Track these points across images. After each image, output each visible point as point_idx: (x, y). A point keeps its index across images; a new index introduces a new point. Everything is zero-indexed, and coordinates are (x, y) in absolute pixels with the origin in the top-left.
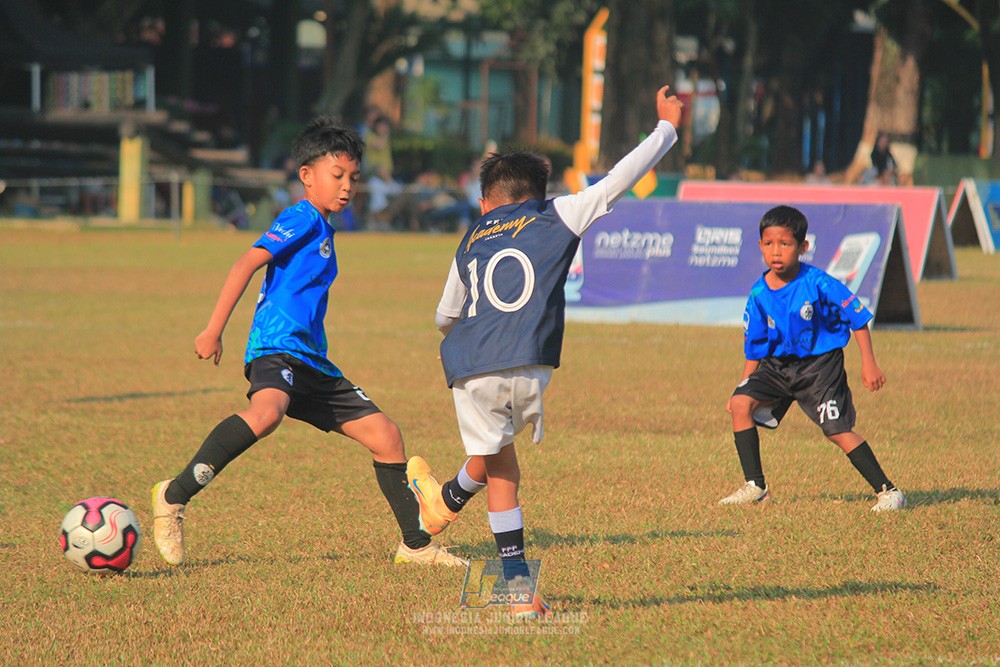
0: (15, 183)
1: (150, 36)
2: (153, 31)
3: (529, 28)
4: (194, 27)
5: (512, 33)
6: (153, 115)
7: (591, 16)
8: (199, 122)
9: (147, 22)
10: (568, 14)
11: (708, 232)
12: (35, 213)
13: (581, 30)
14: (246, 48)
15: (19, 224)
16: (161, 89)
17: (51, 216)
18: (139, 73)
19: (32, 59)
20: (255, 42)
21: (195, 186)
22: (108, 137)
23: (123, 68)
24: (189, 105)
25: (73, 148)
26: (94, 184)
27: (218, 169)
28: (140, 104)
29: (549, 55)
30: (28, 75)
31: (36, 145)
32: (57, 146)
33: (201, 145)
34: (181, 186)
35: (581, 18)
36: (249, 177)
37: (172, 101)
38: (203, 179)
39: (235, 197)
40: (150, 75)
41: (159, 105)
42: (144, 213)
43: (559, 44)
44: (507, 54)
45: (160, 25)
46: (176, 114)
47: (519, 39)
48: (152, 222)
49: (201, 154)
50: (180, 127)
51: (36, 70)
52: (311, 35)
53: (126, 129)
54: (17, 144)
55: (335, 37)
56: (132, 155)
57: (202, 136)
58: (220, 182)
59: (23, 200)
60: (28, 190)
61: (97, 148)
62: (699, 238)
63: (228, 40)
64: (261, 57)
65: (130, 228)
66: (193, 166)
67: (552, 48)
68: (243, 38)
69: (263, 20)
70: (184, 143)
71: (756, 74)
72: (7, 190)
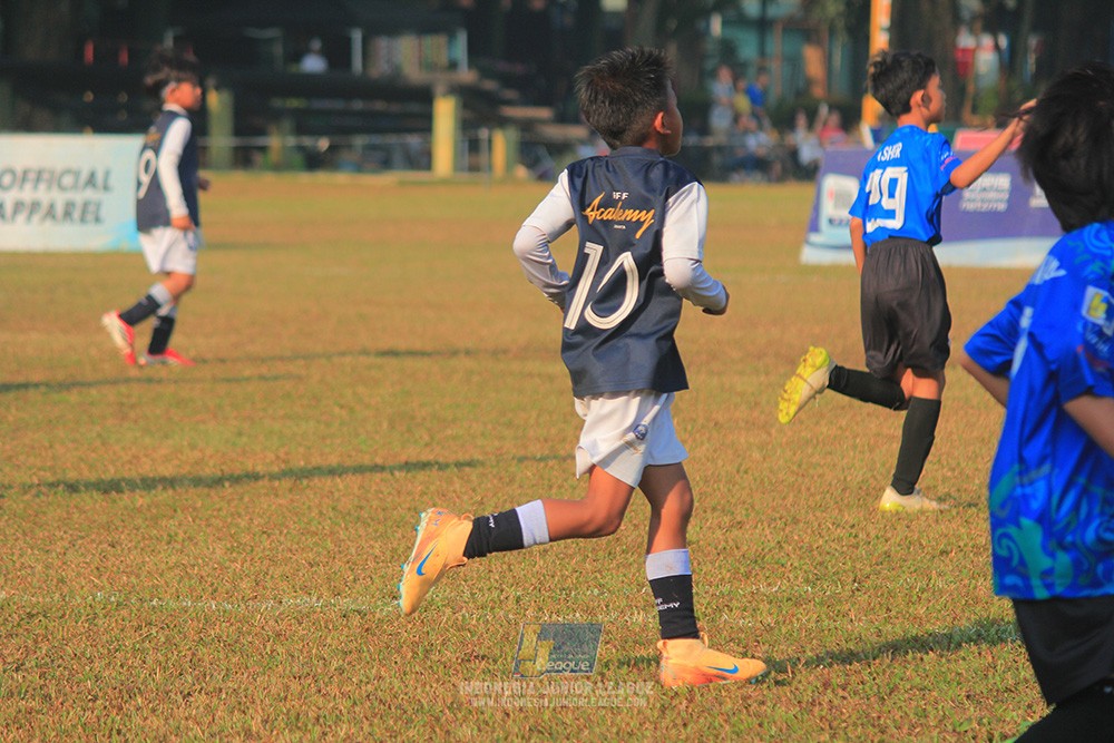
0: (337, 140)
1: (466, 2)
6: (466, 75)
8: (507, 81)
12: (359, 168)
14: (556, 12)
15: (341, 178)
16: (473, 51)
18: (452, 36)
19: (355, 25)
20: (564, 7)
21: (505, 140)
22: (425, 96)
23: (438, 32)
24: (503, 66)
25: (395, 108)
26: (414, 141)
27: (526, 126)
28: (453, 65)
29: (839, 15)
30: (348, 42)
31: (358, 105)
32: (379, 106)
33: (509, 103)
34: (490, 141)
36: (555, 132)
37: (487, 62)
38: (513, 134)
39: (543, 151)
40: (463, 37)
41: (472, 63)
42: (457, 167)
44: (798, 14)
46: (485, 73)
47: (811, 2)
48: (466, 176)
49: (509, 111)
50: (490, 85)
51: (357, 36)
53: (439, 89)
54: (338, 105)
56: (445, 113)
57: (510, 94)
58: (528, 137)
59: (345, 156)
60: (350, 147)
61: (414, 107)
63: (540, 3)
64: (568, 20)
65: (445, 182)
66: (503, 122)
68: (554, 2)
70: (493, 101)
71: (1035, 28)
72: (332, 148)
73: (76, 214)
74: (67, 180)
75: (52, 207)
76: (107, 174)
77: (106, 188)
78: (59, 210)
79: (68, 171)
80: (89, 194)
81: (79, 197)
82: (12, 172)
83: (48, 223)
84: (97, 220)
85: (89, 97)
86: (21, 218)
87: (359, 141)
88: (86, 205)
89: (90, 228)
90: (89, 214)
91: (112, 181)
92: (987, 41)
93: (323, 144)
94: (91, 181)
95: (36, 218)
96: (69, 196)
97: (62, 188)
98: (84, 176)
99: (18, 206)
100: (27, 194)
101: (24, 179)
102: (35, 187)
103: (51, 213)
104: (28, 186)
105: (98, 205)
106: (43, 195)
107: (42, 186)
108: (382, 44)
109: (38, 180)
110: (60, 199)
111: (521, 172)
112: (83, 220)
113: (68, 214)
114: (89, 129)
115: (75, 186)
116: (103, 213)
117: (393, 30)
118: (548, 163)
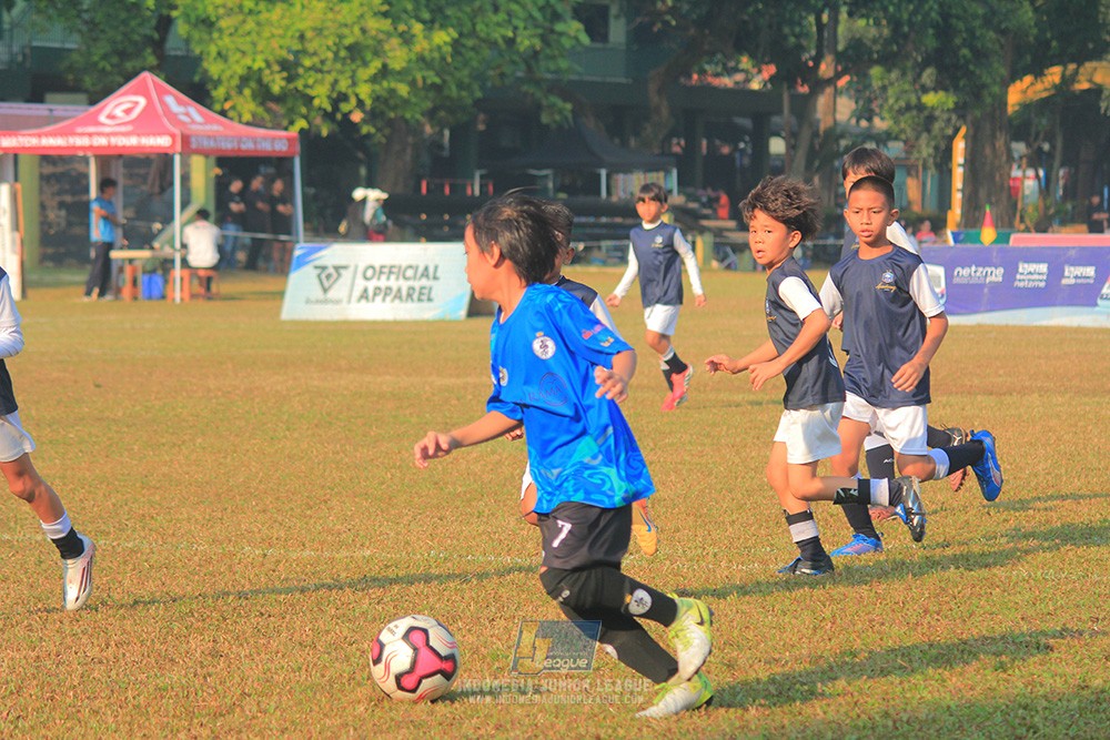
0: (590, 244)
1: (676, 149)
2: (677, 146)
3: (917, 138)
4: (704, 143)
5: (905, 142)
6: (677, 199)
7: (957, 130)
9: (675, 141)
10: (942, 129)
11: (1026, 265)
12: (604, 263)
13: (951, 139)
14: (737, 155)
16: (680, 183)
17: (615, 265)
18: (667, 172)
19: (601, 166)
20: (743, 151)
21: (704, 243)
23: (657, 170)
24: (701, 193)
25: (629, 222)
27: (718, 233)
29: (929, 155)
30: (599, 175)
31: (604, 220)
32: (619, 220)
33: (706, 217)
35: (950, 132)
37: (690, 190)
38: (709, 238)
39: (729, 250)
40: (675, 173)
41: (679, 192)
43: (936, 148)
44: (903, 155)
45: (683, 142)
46: (691, 197)
47: (910, 146)
49: (705, 223)
50: (693, 205)
51: (603, 173)
52: (777, 146)
54: (592, 220)
55: (791, 147)
57: (706, 212)
58: (718, 240)
59: (596, 254)
60: (599, 248)
62: (1020, 270)
63: (726, 150)
64: (746, 161)
66: (702, 230)
67: (931, 151)
68: (736, 149)
69: (747, 138)
70: (696, 216)
71: (1062, 165)
72: (586, 248)
73: (415, 296)
74: (410, 273)
75: (399, 290)
76: (436, 268)
77: (435, 278)
78: (404, 293)
79: (410, 267)
80: (424, 282)
81: (417, 284)
82: (373, 267)
83: (397, 301)
84: (430, 300)
85: (424, 217)
86: (379, 299)
87: (605, 244)
88: (422, 288)
89: (426, 304)
90: (424, 296)
91: (438, 274)
92: (1030, 173)
93: (581, 246)
94: (425, 273)
95: (388, 299)
96: (411, 283)
97: (406, 278)
98: (421, 269)
99: (377, 289)
100: (383, 283)
101: (381, 272)
102: (388, 278)
103: (398, 296)
104: (384, 277)
105: (431, 289)
106: (393, 283)
107: (393, 277)
108: (621, 177)
109: (391, 272)
110: (404, 285)
111: (715, 264)
112: (420, 300)
113: (409, 296)
114: (424, 239)
115: (415, 277)
116: (433, 295)
117: (627, 169)
118: (733, 257)
